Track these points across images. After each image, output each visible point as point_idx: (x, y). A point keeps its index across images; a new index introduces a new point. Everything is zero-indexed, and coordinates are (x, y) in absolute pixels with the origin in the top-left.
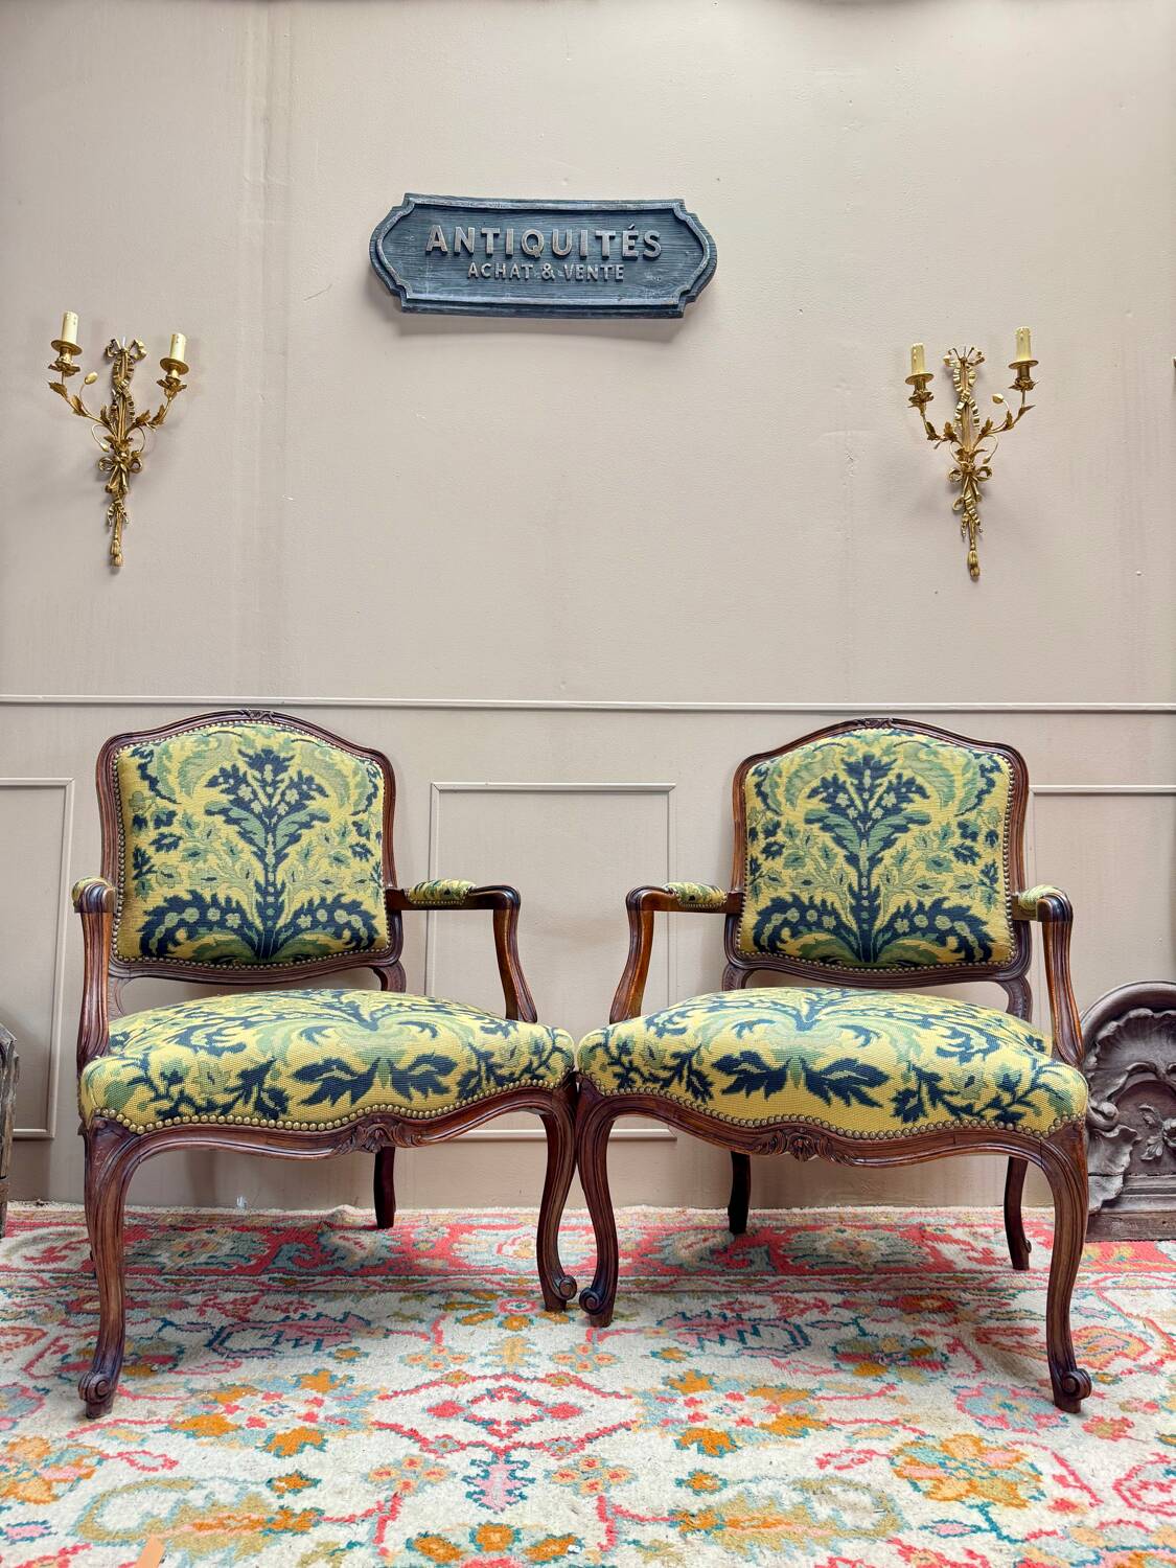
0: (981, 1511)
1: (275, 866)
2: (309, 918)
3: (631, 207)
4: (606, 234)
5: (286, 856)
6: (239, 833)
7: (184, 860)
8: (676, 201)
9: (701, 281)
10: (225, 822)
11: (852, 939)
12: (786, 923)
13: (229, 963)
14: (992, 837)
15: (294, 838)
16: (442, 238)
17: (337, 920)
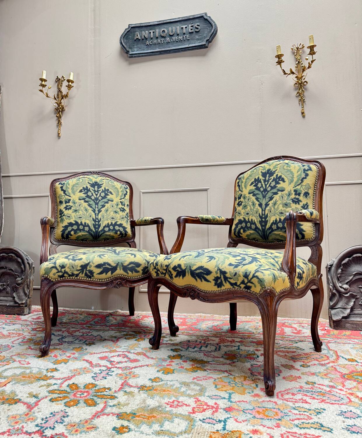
0: (229, 394)
1: (98, 214)
2: (108, 228)
3: (191, 17)
4: (184, 27)
5: (101, 211)
6: (88, 205)
7: (73, 212)
8: (204, 13)
9: (212, 36)
10: (84, 202)
11: (260, 232)
12: (242, 227)
13: (86, 241)
14: (306, 194)
15: (103, 206)
16: (139, 36)
17: (116, 229)
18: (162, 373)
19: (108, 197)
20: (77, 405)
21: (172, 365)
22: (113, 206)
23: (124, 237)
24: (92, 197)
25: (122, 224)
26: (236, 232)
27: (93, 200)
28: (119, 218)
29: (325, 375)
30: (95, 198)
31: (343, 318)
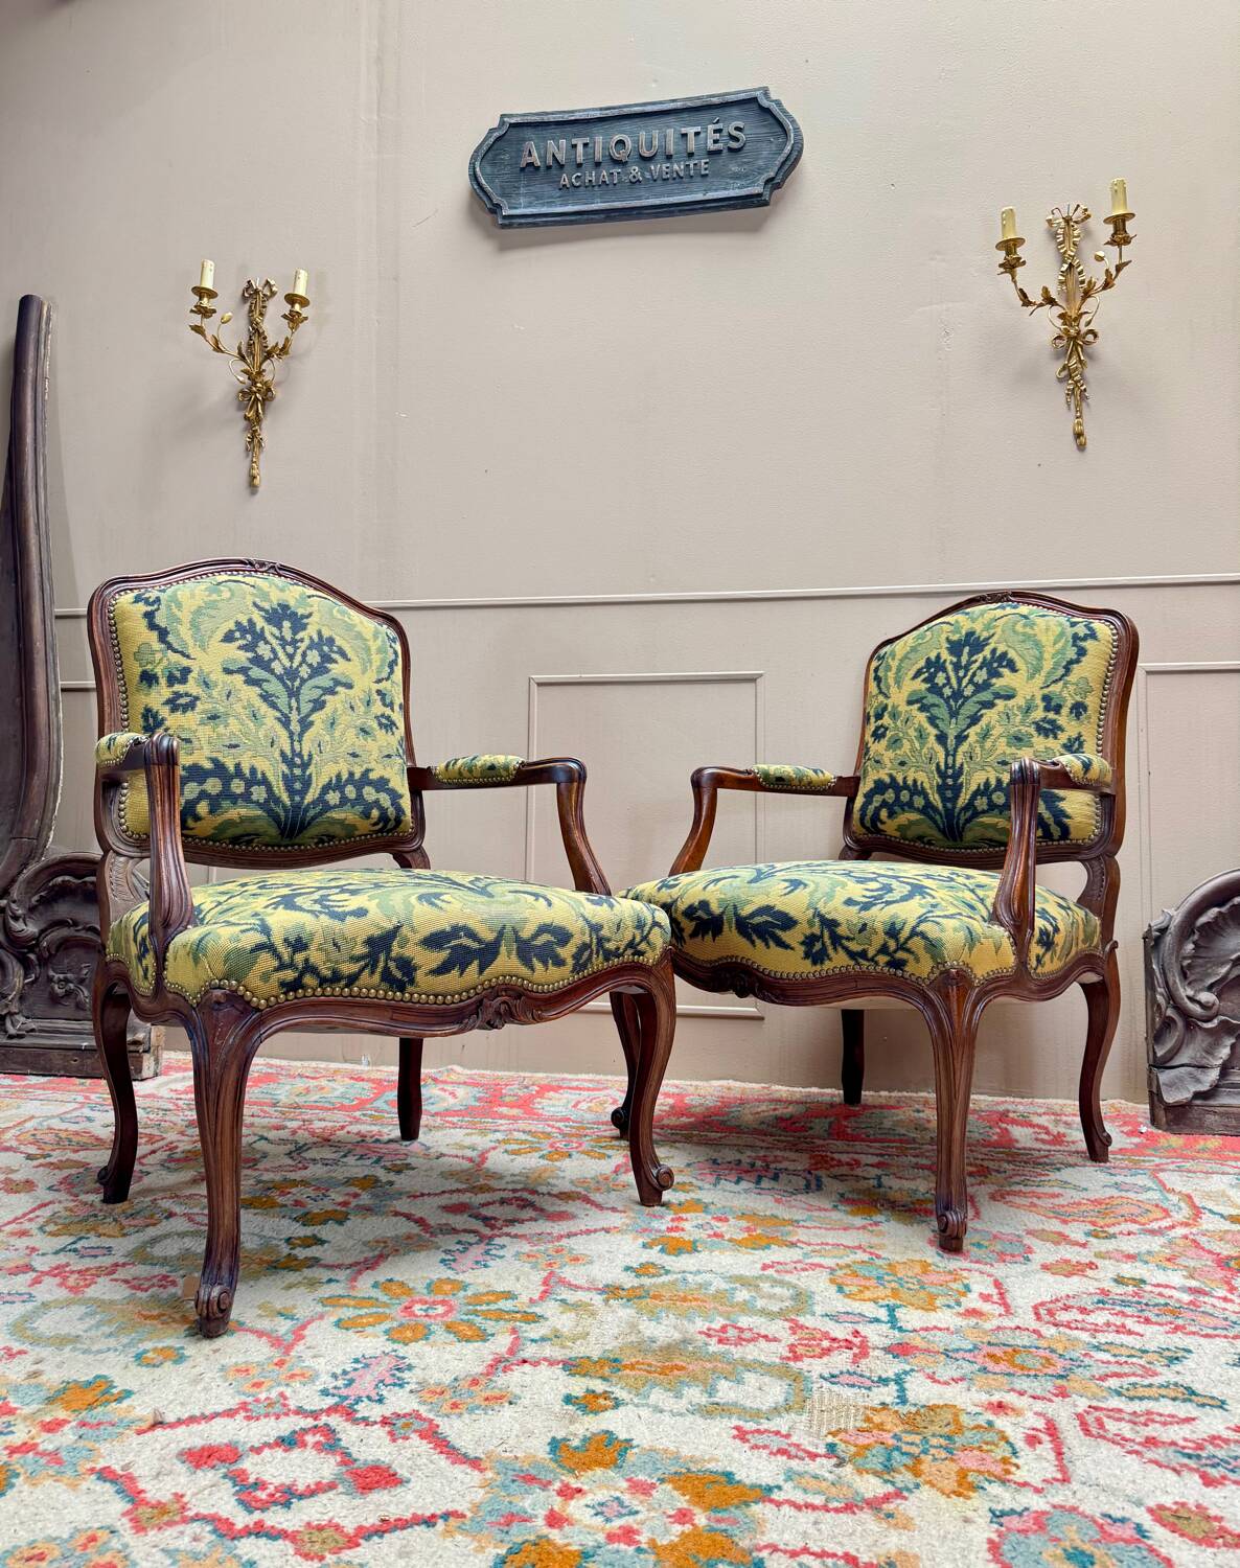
0: (889, 1310)
3: (715, 100)
4: (691, 130)
8: (759, 89)
9: (786, 167)
14: (1078, 709)
16: (535, 154)
18: (662, 1250)
20: (427, 1339)
21: (683, 1230)
26: (868, 818)
29: (1169, 1260)
31: (1197, 1095)
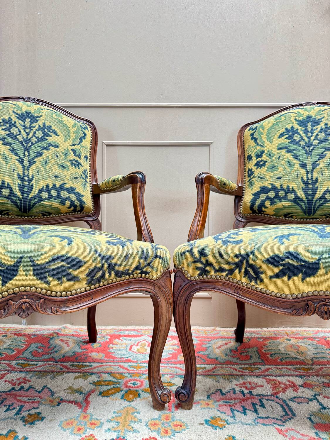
1: (29, 167)
2: (47, 194)
5: (35, 162)
6: (10, 150)
10: (3, 144)
11: (302, 204)
12: (268, 198)
13: (6, 214)
15: (39, 154)
17: (62, 195)
19: (50, 139)
22: (57, 156)
23: (79, 211)
24: (18, 137)
25: (76, 189)
27: (21, 143)
28: (68, 177)
30: (24, 138)
